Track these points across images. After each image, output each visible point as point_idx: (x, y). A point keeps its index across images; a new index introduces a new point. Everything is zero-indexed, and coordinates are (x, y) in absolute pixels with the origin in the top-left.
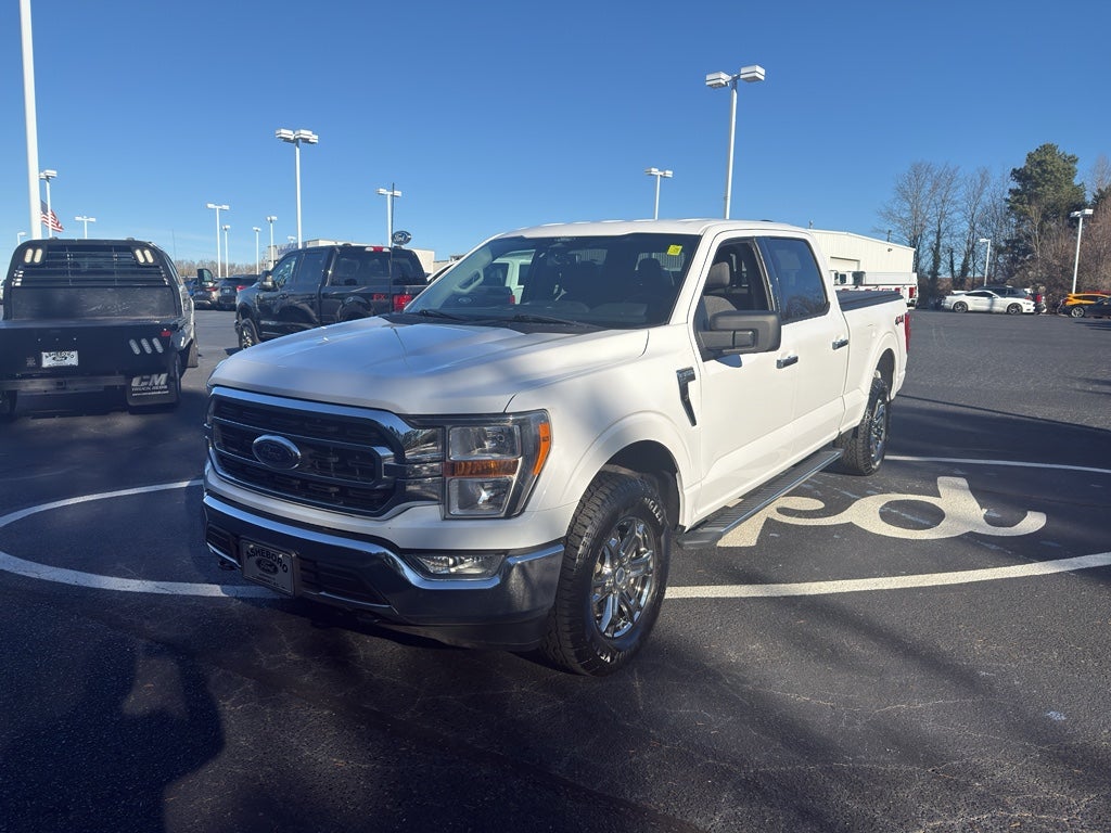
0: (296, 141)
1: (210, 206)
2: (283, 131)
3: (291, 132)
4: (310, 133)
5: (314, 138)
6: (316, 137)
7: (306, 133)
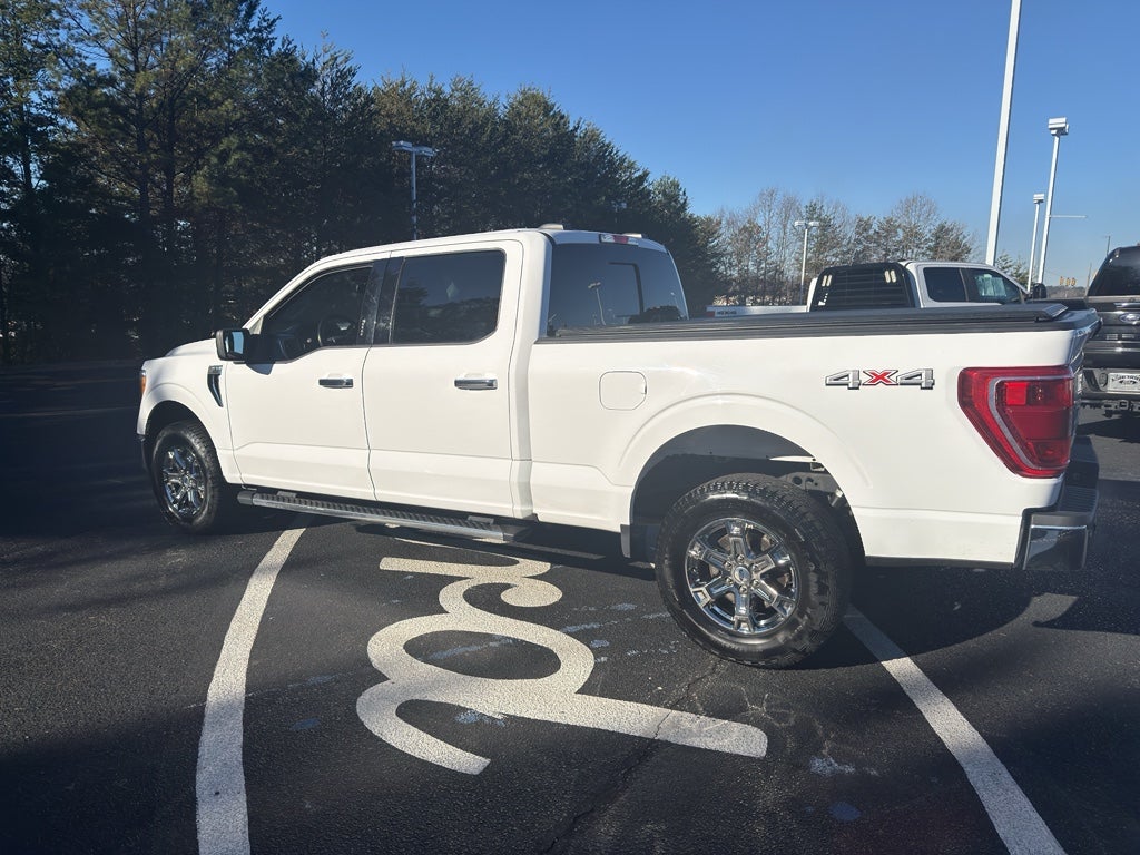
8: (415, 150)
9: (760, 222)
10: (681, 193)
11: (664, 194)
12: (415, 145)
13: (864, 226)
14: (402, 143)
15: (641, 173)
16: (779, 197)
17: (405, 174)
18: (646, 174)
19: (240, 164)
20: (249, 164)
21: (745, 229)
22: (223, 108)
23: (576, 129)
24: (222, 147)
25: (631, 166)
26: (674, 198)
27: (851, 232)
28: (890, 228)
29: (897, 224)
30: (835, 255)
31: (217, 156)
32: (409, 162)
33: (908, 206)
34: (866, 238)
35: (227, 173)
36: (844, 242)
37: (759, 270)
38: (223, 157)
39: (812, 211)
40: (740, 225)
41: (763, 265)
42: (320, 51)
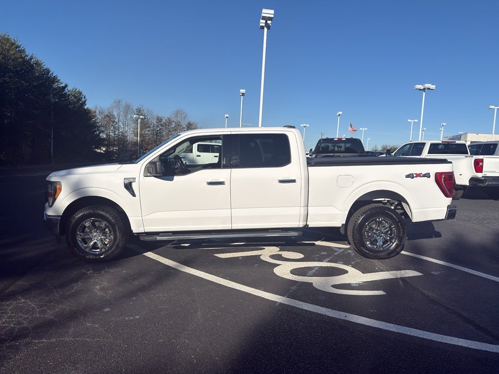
0: (424, 90)
1: (409, 120)
2: (417, 86)
3: (421, 86)
4: (430, 85)
5: (433, 87)
6: (434, 86)
7: (427, 85)
9: (115, 114)
10: (83, 97)
11: (75, 96)
13: (159, 120)
15: (63, 85)
16: (123, 104)
18: (66, 86)
21: (107, 116)
25: (58, 81)
26: (80, 99)
27: (155, 122)
28: (170, 122)
29: (172, 120)
30: (149, 131)
33: (177, 113)
34: (161, 125)
36: (152, 126)
37: (115, 134)
39: (139, 112)
40: (106, 114)
41: (116, 133)
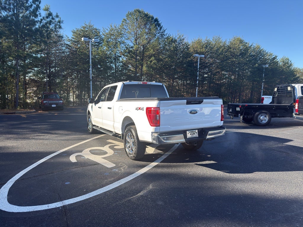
8: (199, 56)
11: (283, 62)
12: (199, 55)
14: (196, 55)
15: (274, 56)
17: (197, 62)
18: (276, 56)
19: (154, 63)
20: (156, 63)
22: (151, 51)
23: (251, 46)
24: (151, 60)
31: (150, 62)
32: (198, 59)
35: (152, 65)
38: (151, 62)
42: (177, 35)
